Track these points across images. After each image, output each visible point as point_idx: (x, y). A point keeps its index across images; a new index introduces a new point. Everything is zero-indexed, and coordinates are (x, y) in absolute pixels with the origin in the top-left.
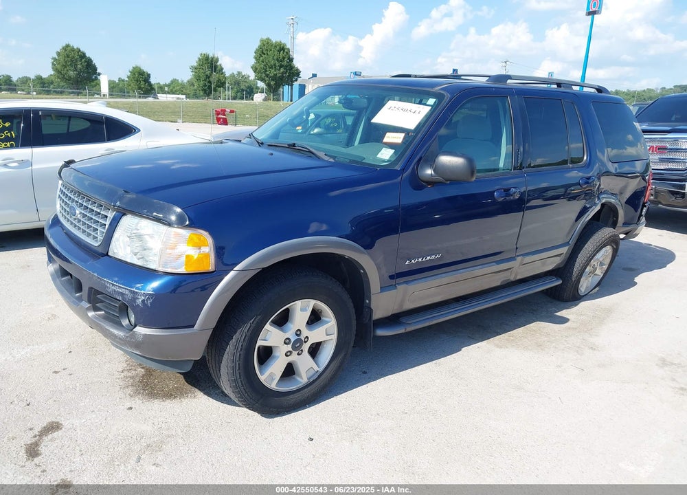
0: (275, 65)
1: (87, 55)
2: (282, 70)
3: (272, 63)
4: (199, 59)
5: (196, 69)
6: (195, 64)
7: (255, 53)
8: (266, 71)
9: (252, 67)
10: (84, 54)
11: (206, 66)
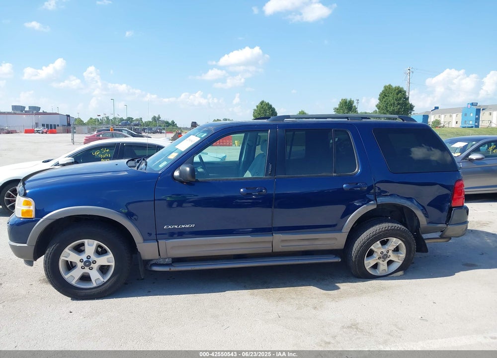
0: (394, 103)
1: (273, 106)
2: (399, 106)
3: (392, 102)
4: (340, 102)
5: (337, 109)
6: (337, 107)
7: (380, 95)
8: (387, 108)
9: (376, 106)
10: (271, 106)
11: (344, 107)
